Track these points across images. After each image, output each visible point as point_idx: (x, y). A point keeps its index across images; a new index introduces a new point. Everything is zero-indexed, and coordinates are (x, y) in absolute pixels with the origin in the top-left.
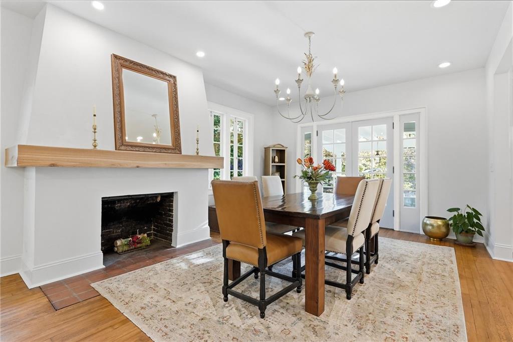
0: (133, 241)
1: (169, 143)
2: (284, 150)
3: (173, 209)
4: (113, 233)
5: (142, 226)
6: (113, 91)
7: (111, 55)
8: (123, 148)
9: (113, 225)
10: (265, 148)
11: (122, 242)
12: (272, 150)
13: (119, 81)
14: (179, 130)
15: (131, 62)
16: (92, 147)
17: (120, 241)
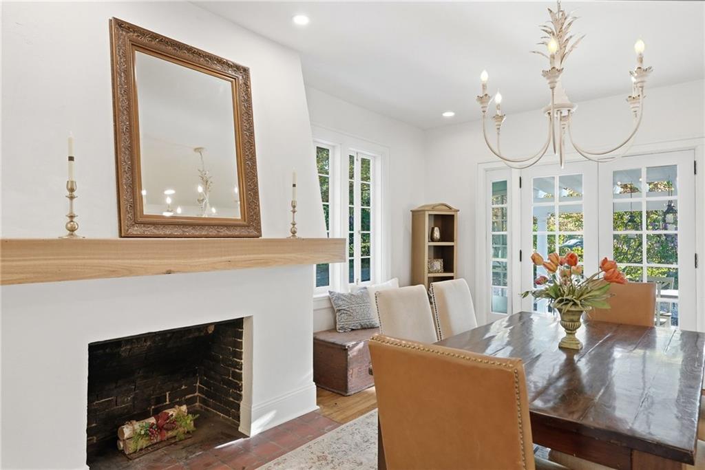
0: (157, 426)
1: (235, 213)
2: (453, 216)
3: (241, 352)
4: (117, 405)
5: (176, 385)
6: (114, 103)
7: (111, 21)
8: (136, 230)
9: (116, 387)
10: (413, 212)
11: (134, 430)
12: (430, 215)
13: (126, 78)
14: (256, 185)
15: (154, 36)
16: (64, 234)
17: (131, 427)
